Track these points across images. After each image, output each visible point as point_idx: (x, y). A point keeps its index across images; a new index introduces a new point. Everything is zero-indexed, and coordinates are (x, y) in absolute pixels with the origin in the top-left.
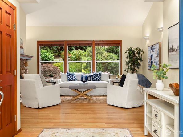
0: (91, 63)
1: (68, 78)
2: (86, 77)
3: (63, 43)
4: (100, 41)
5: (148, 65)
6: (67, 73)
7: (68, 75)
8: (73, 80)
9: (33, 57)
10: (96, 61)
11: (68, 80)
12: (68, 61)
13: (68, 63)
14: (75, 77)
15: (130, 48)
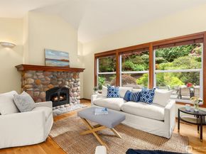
1: (108, 93)
6: (108, 87)
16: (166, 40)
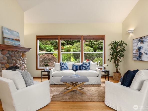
0: (80, 54)
1: (61, 67)
2: (77, 66)
3: (57, 37)
4: (88, 36)
5: (133, 56)
6: (60, 63)
7: (61, 65)
8: (65, 69)
9: (31, 49)
10: (84, 53)
11: (61, 69)
12: (61, 52)
13: (61, 54)
14: (67, 67)
15: (114, 41)
16: (90, 36)
